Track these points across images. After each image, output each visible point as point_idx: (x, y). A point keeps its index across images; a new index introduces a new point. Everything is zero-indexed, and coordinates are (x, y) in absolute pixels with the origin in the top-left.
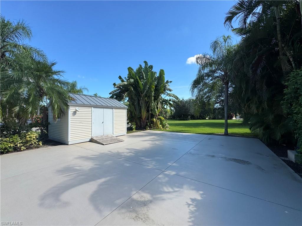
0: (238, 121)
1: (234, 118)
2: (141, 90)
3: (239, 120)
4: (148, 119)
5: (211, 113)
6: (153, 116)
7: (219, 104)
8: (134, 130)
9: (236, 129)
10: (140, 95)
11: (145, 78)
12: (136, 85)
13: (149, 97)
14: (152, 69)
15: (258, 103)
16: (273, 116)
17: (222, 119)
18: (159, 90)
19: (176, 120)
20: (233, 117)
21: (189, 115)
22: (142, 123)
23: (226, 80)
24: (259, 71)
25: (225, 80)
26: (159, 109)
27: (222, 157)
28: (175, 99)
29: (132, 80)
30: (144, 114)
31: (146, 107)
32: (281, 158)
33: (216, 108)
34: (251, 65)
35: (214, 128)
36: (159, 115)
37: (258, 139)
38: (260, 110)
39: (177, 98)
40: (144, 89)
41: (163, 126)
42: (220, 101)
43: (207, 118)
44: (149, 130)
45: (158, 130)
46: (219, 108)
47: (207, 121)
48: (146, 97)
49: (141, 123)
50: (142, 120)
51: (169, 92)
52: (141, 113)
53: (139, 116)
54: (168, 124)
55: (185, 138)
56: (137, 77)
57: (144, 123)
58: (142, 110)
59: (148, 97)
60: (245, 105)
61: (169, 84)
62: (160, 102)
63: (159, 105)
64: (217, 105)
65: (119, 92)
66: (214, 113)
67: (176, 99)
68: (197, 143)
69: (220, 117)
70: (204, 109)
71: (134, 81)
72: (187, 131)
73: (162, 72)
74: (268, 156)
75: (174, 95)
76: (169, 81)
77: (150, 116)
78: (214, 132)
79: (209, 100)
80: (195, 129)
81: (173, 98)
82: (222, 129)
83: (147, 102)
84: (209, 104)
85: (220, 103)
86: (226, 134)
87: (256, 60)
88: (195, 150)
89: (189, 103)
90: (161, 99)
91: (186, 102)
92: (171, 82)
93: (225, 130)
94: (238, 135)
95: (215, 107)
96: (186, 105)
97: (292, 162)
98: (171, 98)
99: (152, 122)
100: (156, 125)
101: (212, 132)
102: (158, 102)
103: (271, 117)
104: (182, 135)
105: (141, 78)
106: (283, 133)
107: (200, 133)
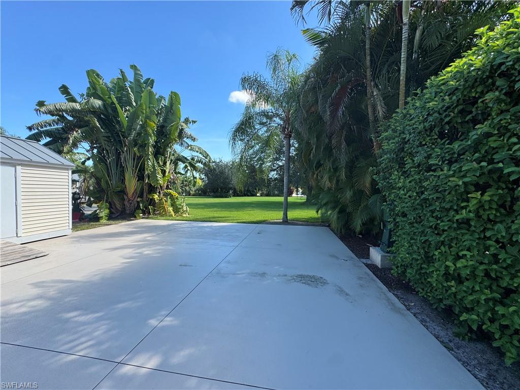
0: (300, 199)
1: (294, 195)
2: (123, 130)
3: (302, 198)
4: (141, 196)
5: (264, 185)
6: (152, 189)
7: (275, 172)
8: (104, 221)
9: (298, 212)
10: (120, 141)
11: (134, 104)
12: (108, 117)
13: (144, 146)
14: (152, 88)
15: (332, 170)
16: (351, 193)
17: (278, 196)
18: (169, 135)
19: (209, 196)
20: (292, 193)
21: (231, 188)
22: (126, 203)
23: (288, 130)
24: (340, 113)
25: (286, 130)
26: (167, 174)
27: (279, 275)
28: (202, 156)
29: (98, 103)
30: (132, 184)
31: (136, 168)
32: (362, 260)
33: (271, 178)
34: (329, 100)
35: (268, 211)
36: (167, 188)
37: (328, 228)
38: (334, 182)
39: (207, 156)
40: (130, 128)
41: (176, 210)
42: (278, 168)
43: (258, 195)
44: (143, 218)
45: (164, 218)
46: (276, 179)
47: (258, 199)
48: (135, 146)
49: (124, 205)
50: (125, 197)
51: (189, 142)
52: (123, 181)
53: (119, 189)
54: (187, 205)
55: (215, 233)
56: (113, 97)
57: (131, 204)
58: (127, 176)
59: (141, 146)
60: (314, 174)
61: (190, 125)
62: (171, 160)
63: (169, 167)
64: (273, 173)
65: (62, 128)
66: (268, 187)
67: (204, 158)
68: (236, 244)
69: (276, 192)
70: (254, 178)
71: (104, 105)
72: (223, 217)
73: (174, 98)
74: (346, 259)
75: (199, 148)
76: (191, 120)
77: (146, 188)
78: (267, 219)
79: (261, 164)
80: (238, 213)
81: (198, 154)
82: (279, 213)
83: (140, 158)
84: (262, 171)
85: (277, 171)
86: (286, 221)
87: (337, 92)
88: (229, 262)
89: (231, 168)
90: (173, 155)
91: (226, 166)
92: (194, 122)
93: (284, 214)
94: (301, 221)
95: (270, 176)
96: (227, 170)
97: (377, 267)
98: (195, 154)
99: (152, 202)
100: (160, 207)
101: (263, 219)
102: (165, 160)
103: (349, 194)
104: (211, 227)
105: (124, 101)
106: (365, 219)
107: (244, 221)
